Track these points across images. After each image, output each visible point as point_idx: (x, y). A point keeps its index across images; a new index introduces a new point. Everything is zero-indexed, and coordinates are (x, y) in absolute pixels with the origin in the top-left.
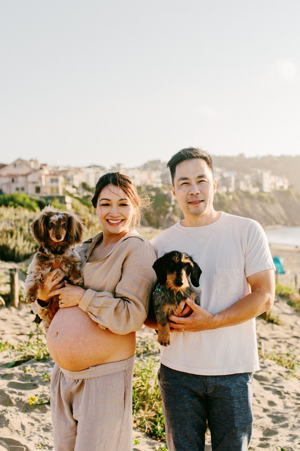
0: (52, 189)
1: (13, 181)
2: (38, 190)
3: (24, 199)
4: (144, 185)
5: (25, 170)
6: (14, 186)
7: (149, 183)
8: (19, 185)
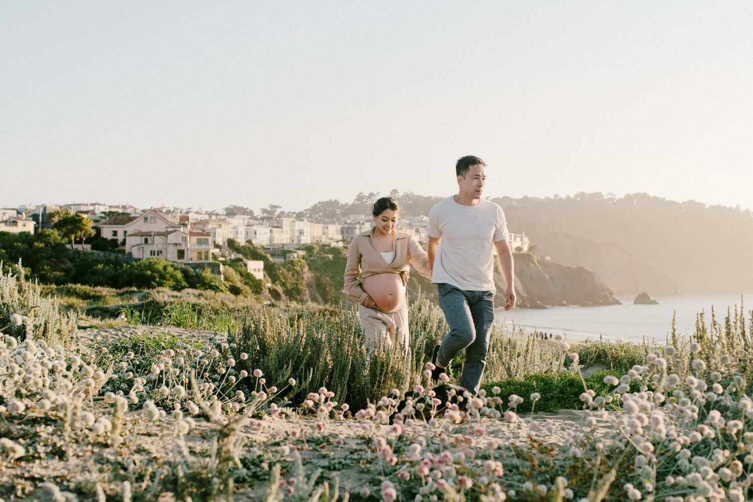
0: (200, 253)
1: (146, 241)
2: (181, 254)
3: (165, 268)
4: (317, 244)
5: (160, 227)
6: (148, 249)
7: (324, 240)
8: (155, 248)
